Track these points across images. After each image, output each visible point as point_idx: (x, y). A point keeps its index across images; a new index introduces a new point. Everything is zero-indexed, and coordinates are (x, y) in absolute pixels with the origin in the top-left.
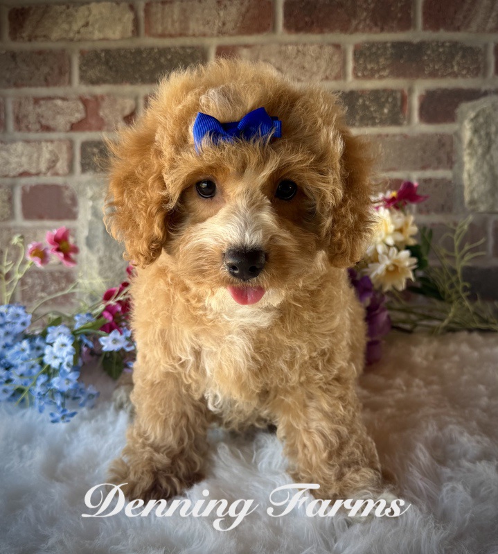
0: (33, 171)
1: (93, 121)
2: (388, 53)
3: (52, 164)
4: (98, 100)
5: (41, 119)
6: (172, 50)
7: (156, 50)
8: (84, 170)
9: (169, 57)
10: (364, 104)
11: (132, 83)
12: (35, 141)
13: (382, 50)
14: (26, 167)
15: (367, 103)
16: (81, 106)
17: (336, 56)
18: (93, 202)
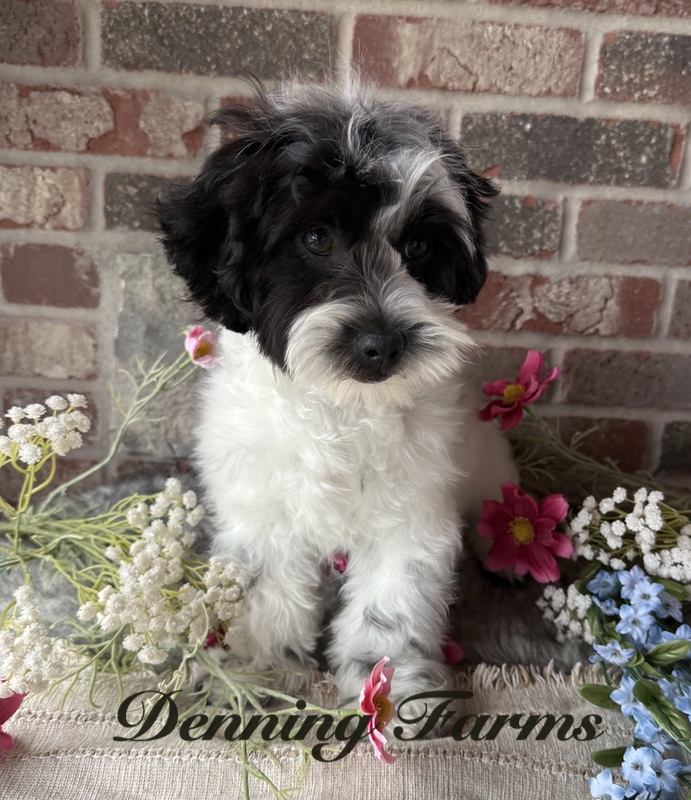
0: (21, 220)
1: (127, 139)
2: (663, 54)
3: (54, 211)
4: (138, 98)
5: (32, 127)
6: (276, 14)
7: (245, 12)
8: (110, 224)
9: (269, 28)
10: (608, 145)
11: (199, 73)
12: (22, 166)
13: (652, 48)
14: (7, 213)
15: (614, 142)
16: (107, 108)
17: (572, 52)
18: (127, 282)
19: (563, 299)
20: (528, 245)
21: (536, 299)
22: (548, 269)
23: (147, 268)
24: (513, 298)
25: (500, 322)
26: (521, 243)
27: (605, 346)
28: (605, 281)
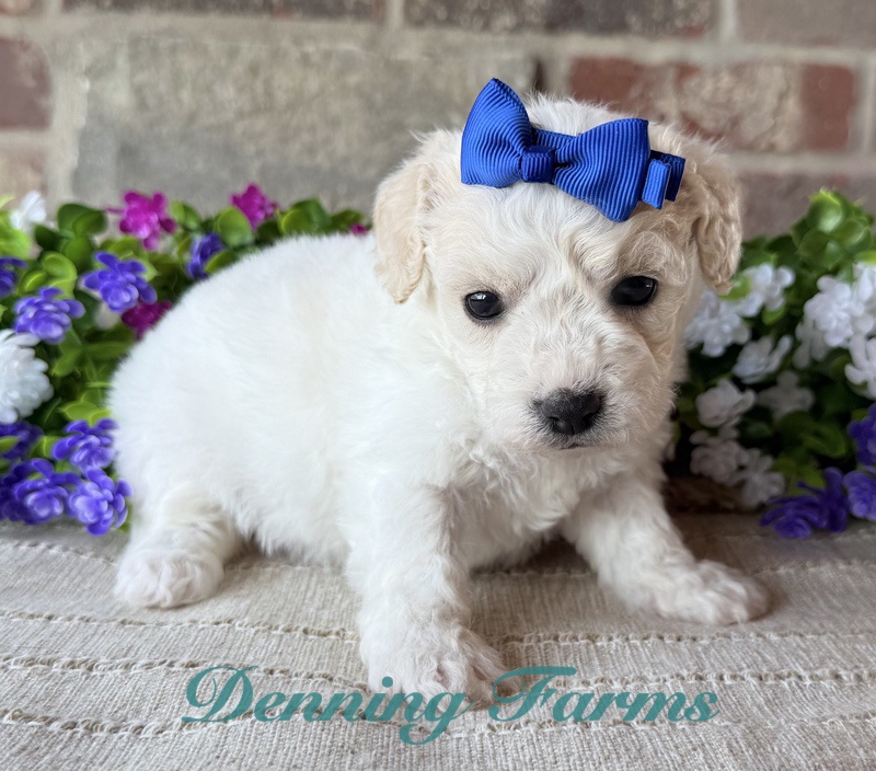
8: (69, 4)
18: (92, 83)
19: (722, 98)
20: (667, 20)
21: (684, 101)
22: (697, 53)
23: (122, 61)
24: (652, 99)
26: (657, 16)
27: (783, 166)
28: (778, 71)
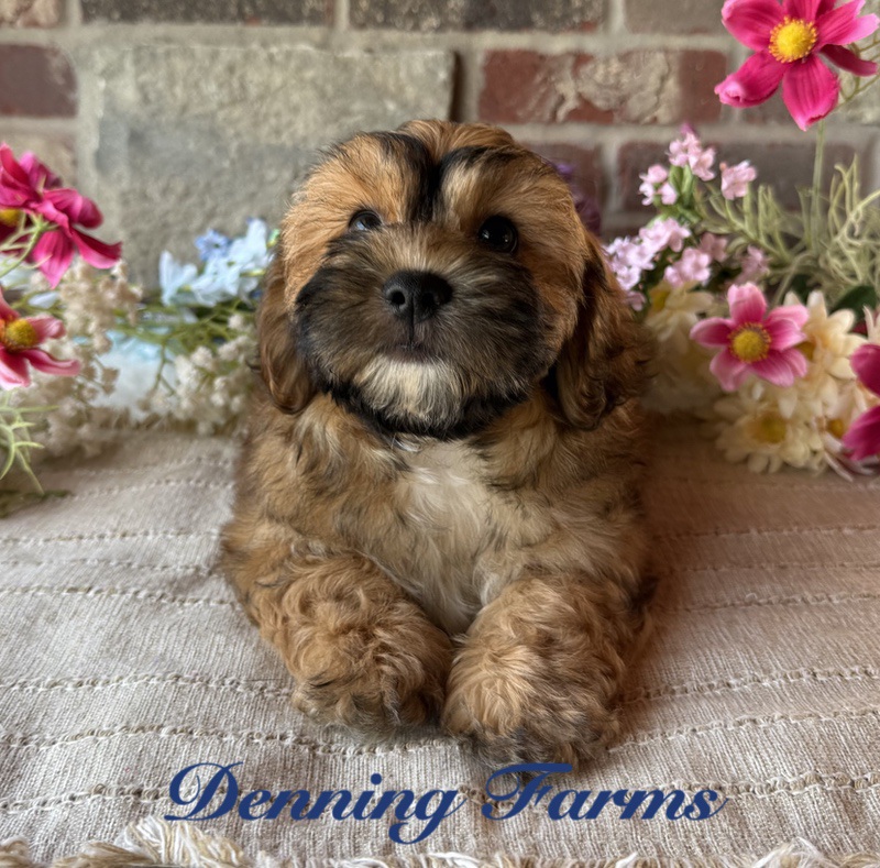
3: (24, 9)
8: (87, 17)
18: (107, 83)
19: (612, 81)
20: (566, 16)
21: (580, 84)
22: (591, 43)
23: (128, 65)
24: (553, 83)
25: (537, 114)
26: (557, 14)
27: (664, 136)
28: (660, 57)
